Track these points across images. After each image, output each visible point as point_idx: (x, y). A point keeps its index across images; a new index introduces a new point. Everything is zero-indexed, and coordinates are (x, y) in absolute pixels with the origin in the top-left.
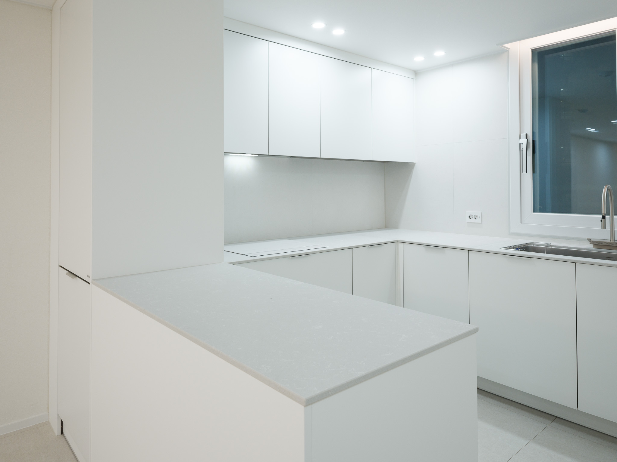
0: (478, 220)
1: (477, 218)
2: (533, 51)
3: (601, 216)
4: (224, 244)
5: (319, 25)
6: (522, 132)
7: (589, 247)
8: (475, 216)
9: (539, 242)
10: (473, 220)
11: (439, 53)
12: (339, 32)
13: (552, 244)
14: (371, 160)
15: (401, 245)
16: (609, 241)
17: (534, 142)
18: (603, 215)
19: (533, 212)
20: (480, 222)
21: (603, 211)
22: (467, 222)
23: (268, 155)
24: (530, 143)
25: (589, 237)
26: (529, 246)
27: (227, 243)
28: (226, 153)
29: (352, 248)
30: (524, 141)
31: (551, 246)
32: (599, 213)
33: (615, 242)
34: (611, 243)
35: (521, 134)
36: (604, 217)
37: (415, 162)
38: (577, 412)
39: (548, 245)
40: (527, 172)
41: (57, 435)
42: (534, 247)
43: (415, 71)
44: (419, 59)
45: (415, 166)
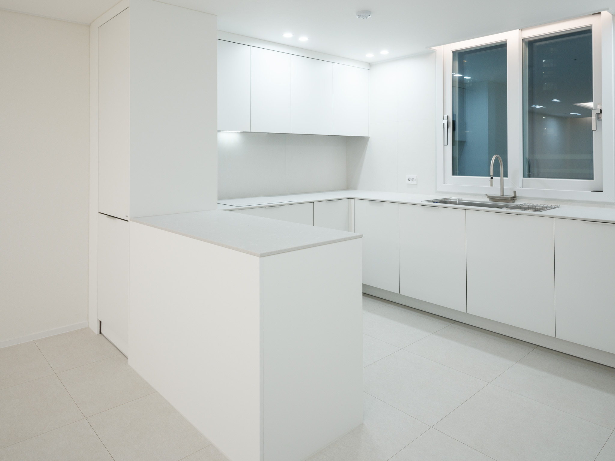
0: (415, 182)
1: (413, 180)
2: (454, 52)
3: (490, 178)
4: (218, 200)
5: (288, 35)
6: (444, 114)
7: (487, 200)
8: (412, 178)
9: (454, 198)
10: (411, 182)
11: (385, 52)
12: (304, 39)
13: (464, 199)
14: (332, 135)
15: (353, 201)
16: (500, 196)
17: (454, 122)
18: (491, 176)
19: (453, 175)
20: (416, 184)
21: (492, 174)
22: (407, 184)
23: (250, 132)
24: (450, 123)
25: (486, 194)
26: (447, 200)
27: (219, 199)
28: (219, 131)
29: (314, 202)
30: (446, 122)
31: (462, 200)
32: (489, 176)
33: (504, 196)
34: (502, 197)
35: (444, 116)
36: (492, 178)
37: (369, 136)
38: (466, 314)
39: (459, 200)
40: (447, 145)
41: (97, 334)
42: (451, 201)
43: (369, 63)
44: (370, 56)
45: (369, 139)
